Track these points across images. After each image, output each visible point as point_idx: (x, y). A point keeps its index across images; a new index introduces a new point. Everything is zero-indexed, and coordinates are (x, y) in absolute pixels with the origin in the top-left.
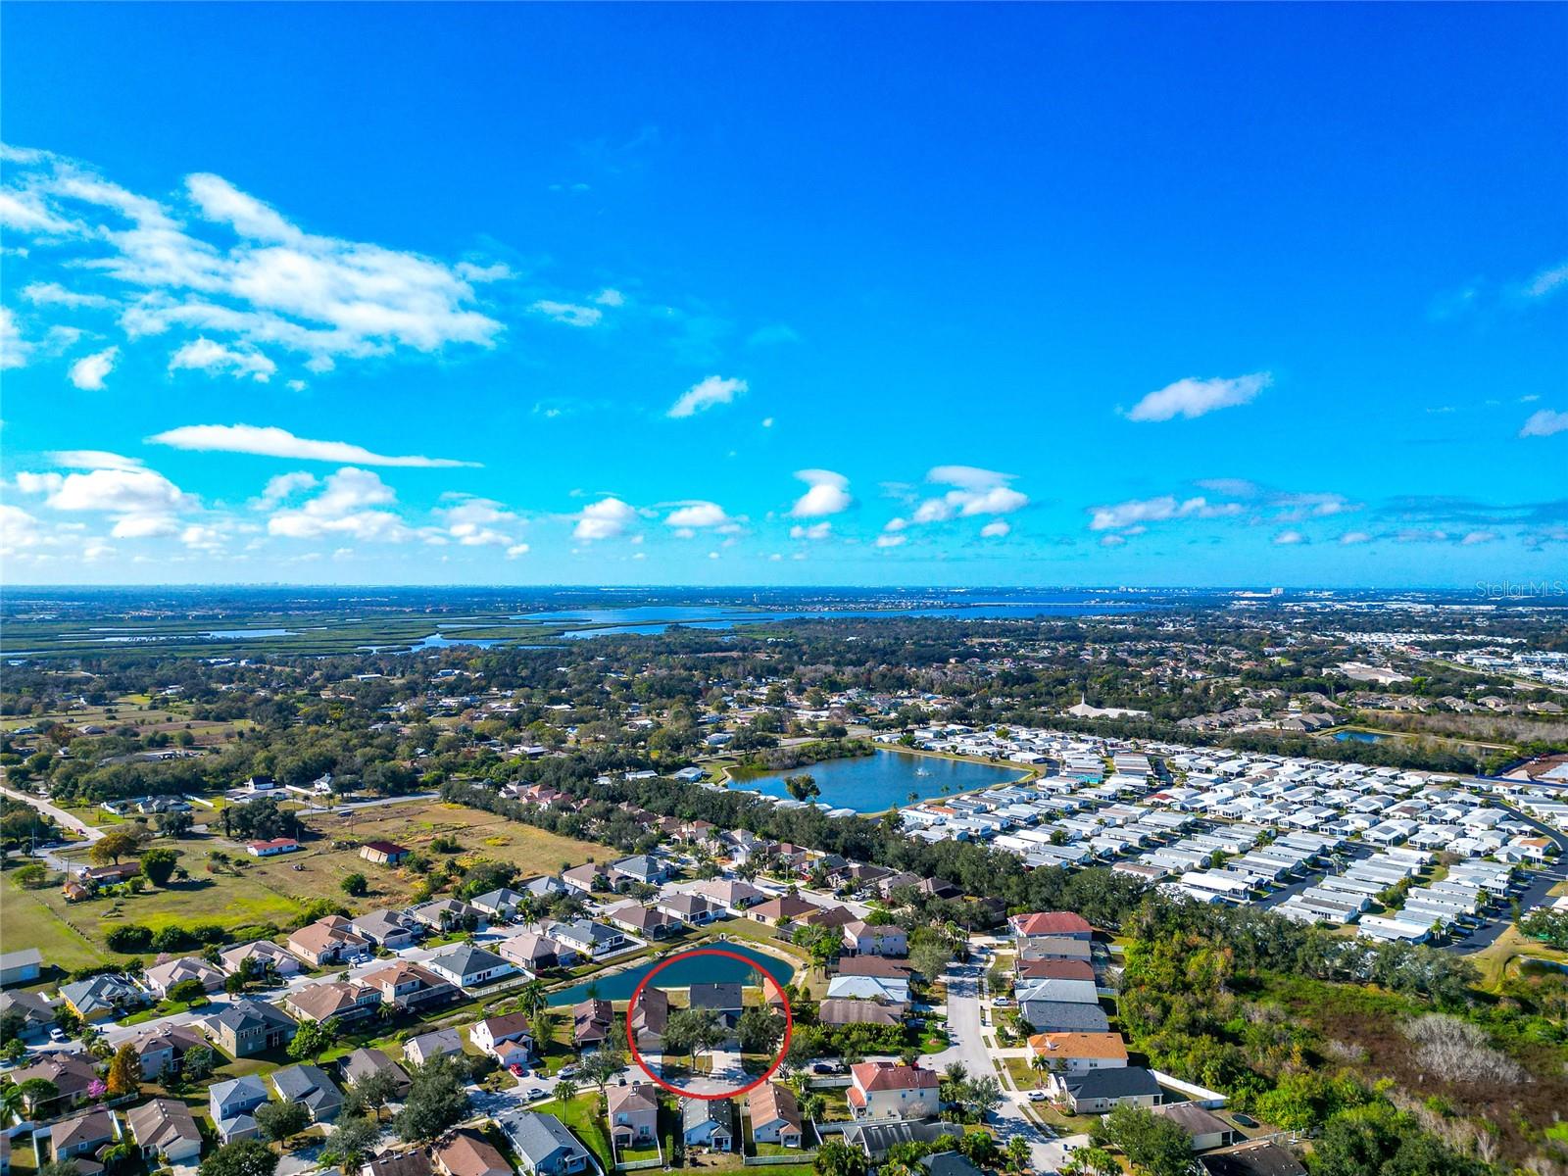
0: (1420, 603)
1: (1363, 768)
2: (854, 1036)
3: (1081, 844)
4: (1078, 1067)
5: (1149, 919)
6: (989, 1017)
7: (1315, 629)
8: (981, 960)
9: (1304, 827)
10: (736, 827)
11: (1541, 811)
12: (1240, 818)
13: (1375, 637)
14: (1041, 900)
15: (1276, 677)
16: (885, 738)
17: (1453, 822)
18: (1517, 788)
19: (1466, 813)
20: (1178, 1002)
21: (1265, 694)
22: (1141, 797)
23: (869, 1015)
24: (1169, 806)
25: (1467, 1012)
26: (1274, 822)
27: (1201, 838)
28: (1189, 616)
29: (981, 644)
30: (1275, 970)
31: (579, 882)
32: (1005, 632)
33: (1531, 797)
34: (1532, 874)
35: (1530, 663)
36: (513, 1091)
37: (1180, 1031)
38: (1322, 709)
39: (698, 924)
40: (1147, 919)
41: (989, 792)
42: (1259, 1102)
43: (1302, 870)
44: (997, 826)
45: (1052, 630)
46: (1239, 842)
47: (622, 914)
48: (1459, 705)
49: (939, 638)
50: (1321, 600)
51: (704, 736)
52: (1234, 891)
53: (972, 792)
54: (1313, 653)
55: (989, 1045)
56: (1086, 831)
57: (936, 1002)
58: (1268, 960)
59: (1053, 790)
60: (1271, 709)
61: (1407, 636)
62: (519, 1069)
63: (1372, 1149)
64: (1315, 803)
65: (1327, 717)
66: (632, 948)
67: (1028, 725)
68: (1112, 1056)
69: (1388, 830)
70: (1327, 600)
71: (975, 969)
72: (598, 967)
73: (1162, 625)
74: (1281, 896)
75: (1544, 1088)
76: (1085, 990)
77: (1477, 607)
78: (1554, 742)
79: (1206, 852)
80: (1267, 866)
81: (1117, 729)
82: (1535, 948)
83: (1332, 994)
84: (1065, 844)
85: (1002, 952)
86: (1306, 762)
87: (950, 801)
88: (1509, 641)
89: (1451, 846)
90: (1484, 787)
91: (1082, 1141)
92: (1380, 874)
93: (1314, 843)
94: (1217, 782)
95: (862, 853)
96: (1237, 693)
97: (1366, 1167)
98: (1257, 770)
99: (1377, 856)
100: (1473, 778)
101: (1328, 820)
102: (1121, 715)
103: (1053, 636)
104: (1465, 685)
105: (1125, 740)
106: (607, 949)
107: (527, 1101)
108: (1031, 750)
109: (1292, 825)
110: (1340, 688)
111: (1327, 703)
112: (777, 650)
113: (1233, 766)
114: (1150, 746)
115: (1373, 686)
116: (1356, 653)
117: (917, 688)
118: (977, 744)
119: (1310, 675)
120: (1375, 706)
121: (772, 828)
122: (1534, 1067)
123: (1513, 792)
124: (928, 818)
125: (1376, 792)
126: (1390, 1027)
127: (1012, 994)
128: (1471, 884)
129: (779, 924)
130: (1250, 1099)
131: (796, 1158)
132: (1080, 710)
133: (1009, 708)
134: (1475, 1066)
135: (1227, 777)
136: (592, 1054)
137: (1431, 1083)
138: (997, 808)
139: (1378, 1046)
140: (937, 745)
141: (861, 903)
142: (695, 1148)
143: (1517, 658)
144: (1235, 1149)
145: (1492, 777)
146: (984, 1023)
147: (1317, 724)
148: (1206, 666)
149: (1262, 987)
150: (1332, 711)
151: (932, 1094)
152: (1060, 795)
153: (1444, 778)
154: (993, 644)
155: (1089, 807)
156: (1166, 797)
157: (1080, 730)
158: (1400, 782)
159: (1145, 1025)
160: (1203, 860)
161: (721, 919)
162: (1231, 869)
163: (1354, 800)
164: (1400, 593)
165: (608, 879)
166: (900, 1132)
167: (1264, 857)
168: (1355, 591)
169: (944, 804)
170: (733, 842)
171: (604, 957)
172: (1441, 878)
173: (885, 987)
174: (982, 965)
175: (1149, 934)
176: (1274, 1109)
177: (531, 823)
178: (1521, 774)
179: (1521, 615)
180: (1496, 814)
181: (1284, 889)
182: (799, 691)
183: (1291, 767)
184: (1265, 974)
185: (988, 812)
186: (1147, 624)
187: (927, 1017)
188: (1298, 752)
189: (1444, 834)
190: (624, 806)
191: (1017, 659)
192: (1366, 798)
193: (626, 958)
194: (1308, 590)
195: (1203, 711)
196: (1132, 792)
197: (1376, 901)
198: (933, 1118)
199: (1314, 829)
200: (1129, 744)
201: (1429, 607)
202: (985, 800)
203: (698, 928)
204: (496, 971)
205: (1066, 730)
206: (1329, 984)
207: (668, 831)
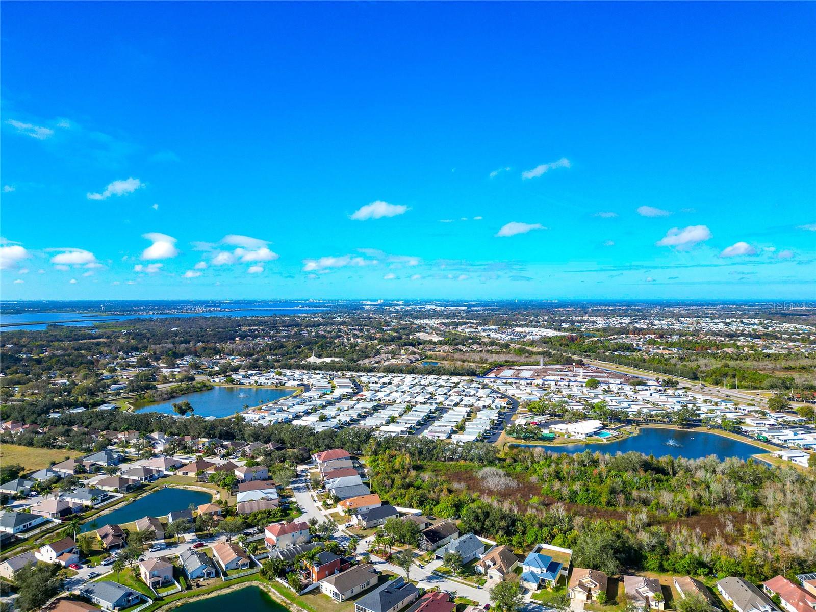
0: (438, 306)
1: (437, 377)
2: (259, 517)
3: (332, 420)
4: (362, 510)
5: (374, 446)
6: (316, 499)
7: (401, 318)
8: (304, 476)
9: (421, 403)
10: (152, 431)
11: (503, 388)
12: (395, 402)
13: (426, 321)
14: (325, 445)
15: (392, 340)
16: (217, 380)
17: (473, 395)
18: (492, 380)
19: (477, 392)
20: (397, 477)
21: (390, 348)
22: (352, 397)
23: (263, 506)
24: (365, 399)
25: (496, 465)
26: (409, 402)
27: (383, 411)
28: (346, 313)
29: (250, 330)
30: (426, 460)
31: (67, 471)
32: (260, 323)
33: (498, 384)
34: (505, 413)
35: (484, 330)
36: (77, 577)
37: (400, 488)
38: (414, 353)
39: (149, 481)
40: (374, 447)
41: (281, 401)
42: (435, 510)
43: (425, 420)
44: (290, 417)
45: (284, 321)
46: (399, 411)
47: (102, 482)
48: (464, 349)
49: (226, 328)
50: (399, 305)
51: (109, 386)
52: (402, 432)
53: (274, 402)
54: (404, 329)
55: (320, 510)
56: (333, 414)
57: (290, 497)
58: (423, 456)
59: (311, 398)
60: (394, 354)
61: (437, 320)
62: (76, 566)
63: (482, 517)
64: (423, 392)
65: (417, 356)
66: (115, 499)
67: (289, 368)
68: (375, 502)
69: (452, 401)
70: (402, 305)
71: (302, 480)
72: (98, 511)
73: (335, 318)
74: (420, 431)
75: (525, 487)
76: (356, 480)
77: (460, 308)
78: (501, 362)
79: (386, 417)
80: (412, 420)
81: (332, 367)
82: (512, 440)
83: (448, 466)
84: (325, 421)
85: (312, 471)
86: (414, 376)
87: (264, 407)
88: (475, 321)
89: (476, 405)
90: (481, 381)
91: (372, 538)
92: (454, 418)
93: (427, 408)
94: (382, 387)
95: (229, 436)
96: (378, 348)
97: (480, 523)
98: (396, 381)
99: (451, 411)
100: (476, 378)
101: (429, 399)
102: (332, 361)
103: (286, 325)
104: (465, 341)
105: (336, 372)
106: (100, 501)
107: (89, 580)
108: (294, 380)
109: (416, 402)
110: (420, 344)
111: (416, 350)
112: (131, 337)
113: (386, 380)
114: (349, 374)
115: (431, 342)
116: (421, 328)
117: (224, 354)
118: (266, 379)
119: (405, 339)
120: (433, 351)
121: (174, 430)
122: (521, 480)
123: (491, 382)
124: (256, 416)
125: (444, 386)
126: (472, 475)
127: (324, 487)
128: (486, 418)
129: (197, 475)
130: (431, 509)
131: (250, 572)
132: (312, 359)
133: (278, 361)
134: (503, 484)
135: (384, 385)
136: (119, 551)
137: (490, 493)
138: (288, 408)
139: (470, 482)
140: (246, 381)
141: (236, 460)
142: (196, 580)
143: (480, 329)
144: (431, 528)
145: (482, 377)
146: (315, 501)
147: (414, 360)
148: (362, 336)
149: (423, 468)
150: (419, 354)
151: (306, 532)
152: (315, 399)
153: (467, 378)
154: (256, 330)
155: (330, 403)
156: (362, 395)
157: (315, 369)
158: (451, 381)
159: (385, 489)
160: (386, 420)
161: (162, 477)
162: (398, 423)
163: (436, 390)
164: (430, 302)
165: (84, 466)
166: (296, 550)
167: (410, 416)
168: (413, 301)
169: (261, 409)
170: (153, 439)
171: (100, 505)
172: (475, 417)
173: (266, 493)
174: (305, 478)
175: (376, 453)
176: (441, 511)
177: (13, 443)
178: (492, 375)
179: (477, 311)
180: (488, 391)
181: (419, 429)
182: (157, 359)
183: (409, 378)
184: (423, 463)
185: (285, 410)
186: (329, 318)
187: (288, 503)
188: (411, 372)
189: (472, 400)
190: (75, 428)
191: (271, 337)
192: (440, 389)
193: (113, 504)
194: (393, 301)
195: (367, 357)
196: (347, 395)
197: (454, 429)
198: (309, 542)
199: (425, 403)
200: (339, 373)
201: (443, 308)
202: (280, 405)
203: (150, 484)
204: (34, 522)
205: (309, 369)
206: (446, 463)
207: (110, 438)
